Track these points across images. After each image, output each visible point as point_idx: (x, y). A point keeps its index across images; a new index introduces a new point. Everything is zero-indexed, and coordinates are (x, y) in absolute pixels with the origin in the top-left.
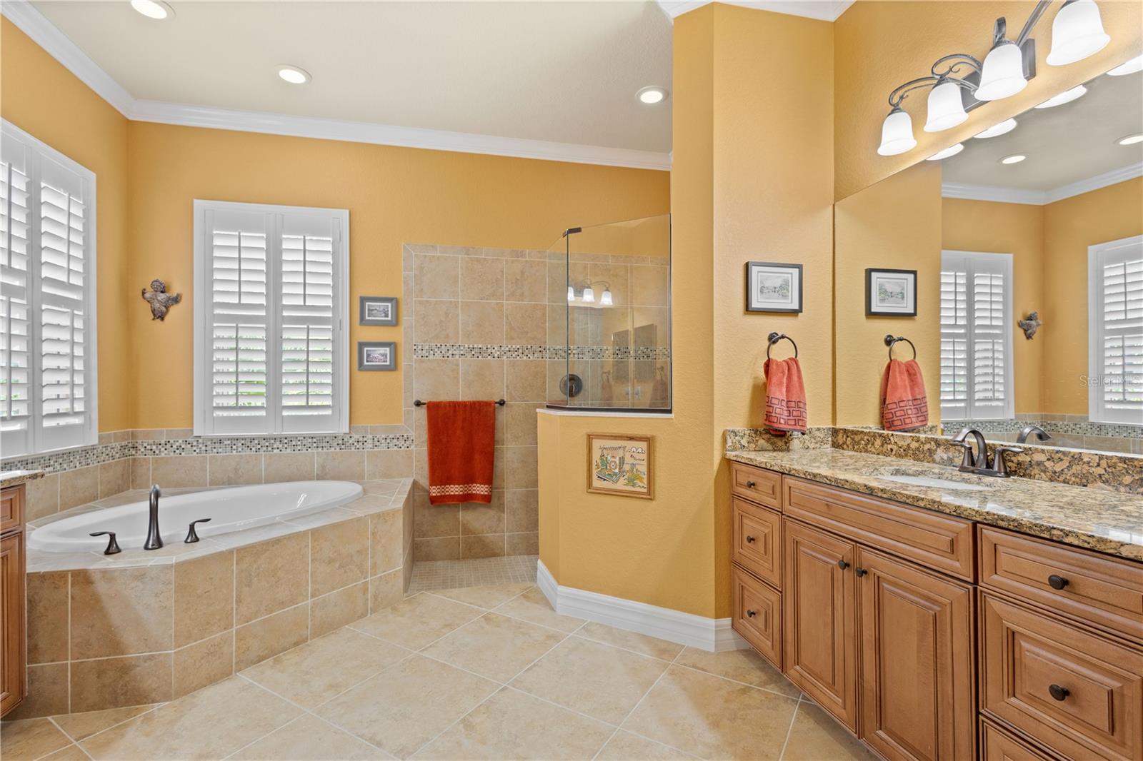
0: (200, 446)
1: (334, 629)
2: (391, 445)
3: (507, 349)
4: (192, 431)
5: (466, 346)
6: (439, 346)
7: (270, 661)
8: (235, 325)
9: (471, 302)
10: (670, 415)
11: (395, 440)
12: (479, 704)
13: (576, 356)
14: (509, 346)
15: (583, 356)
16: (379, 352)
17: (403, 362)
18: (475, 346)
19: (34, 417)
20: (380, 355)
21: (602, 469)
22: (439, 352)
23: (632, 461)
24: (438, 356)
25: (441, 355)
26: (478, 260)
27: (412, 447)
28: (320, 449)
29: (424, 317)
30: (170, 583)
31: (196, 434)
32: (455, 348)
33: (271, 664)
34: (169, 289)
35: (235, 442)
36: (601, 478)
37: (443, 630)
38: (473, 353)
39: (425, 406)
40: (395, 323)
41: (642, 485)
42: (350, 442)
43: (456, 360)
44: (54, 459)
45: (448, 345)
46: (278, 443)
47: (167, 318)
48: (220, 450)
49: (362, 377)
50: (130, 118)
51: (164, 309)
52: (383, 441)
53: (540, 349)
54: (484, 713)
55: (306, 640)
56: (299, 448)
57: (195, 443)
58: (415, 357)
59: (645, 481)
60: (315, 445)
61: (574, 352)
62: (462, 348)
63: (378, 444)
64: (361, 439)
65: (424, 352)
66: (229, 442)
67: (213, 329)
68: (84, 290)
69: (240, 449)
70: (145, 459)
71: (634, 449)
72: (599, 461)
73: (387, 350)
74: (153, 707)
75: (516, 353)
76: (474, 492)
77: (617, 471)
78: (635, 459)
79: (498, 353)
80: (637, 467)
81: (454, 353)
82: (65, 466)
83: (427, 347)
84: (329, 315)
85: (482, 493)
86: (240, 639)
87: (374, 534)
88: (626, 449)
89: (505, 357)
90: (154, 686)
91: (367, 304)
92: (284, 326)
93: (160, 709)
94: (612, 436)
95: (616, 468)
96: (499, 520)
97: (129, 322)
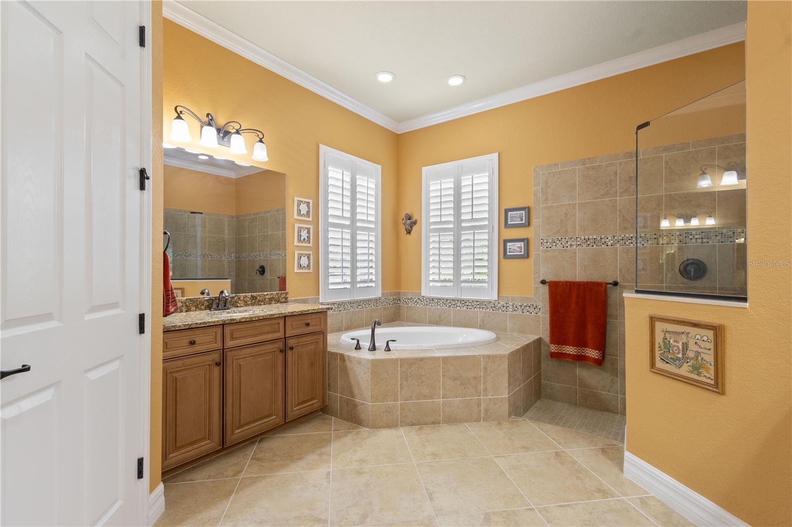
0: (424, 301)
1: (458, 422)
2: (524, 311)
3: (621, 238)
4: (421, 293)
5: (583, 238)
6: (560, 239)
7: (418, 427)
8: (438, 234)
9: (587, 203)
10: (745, 304)
11: (528, 308)
12: (505, 510)
13: (700, 241)
14: (623, 236)
15: (709, 240)
16: (516, 246)
17: (533, 253)
18: (590, 237)
19: (353, 282)
20: (515, 248)
21: (664, 352)
22: (560, 244)
23: (696, 348)
24: (559, 246)
25: (562, 246)
26: (593, 168)
27: (540, 314)
28: (481, 309)
29: (549, 218)
30: (369, 369)
31: (422, 295)
32: (572, 240)
33: (417, 429)
34: (412, 217)
35: (439, 301)
36: (664, 360)
37: (519, 449)
38: (588, 243)
39: (548, 284)
40: (528, 224)
41: (708, 375)
42: (499, 306)
43: (574, 249)
44: (362, 302)
45: (567, 238)
46: (459, 303)
47: (411, 233)
48: (433, 305)
49: (507, 263)
50: (398, 133)
51: (410, 228)
52: (519, 307)
53: (655, 236)
54: (504, 518)
55: (439, 423)
56: (470, 307)
57: (422, 300)
58: (542, 248)
59: (712, 372)
60: (478, 306)
61: (696, 237)
62: (578, 239)
63: (516, 309)
64: (505, 305)
65: (548, 244)
66: (437, 301)
67: (429, 237)
68: (375, 223)
69: (441, 305)
70: (403, 306)
71: (698, 337)
72: (662, 344)
73: (522, 244)
74: (363, 429)
75: (629, 241)
76: (587, 355)
77: (680, 356)
78: (700, 346)
79: (612, 242)
80: (702, 355)
81: (572, 243)
82: (367, 306)
83: (551, 241)
84: (486, 223)
85: (593, 357)
86: (402, 409)
87: (485, 369)
88: (690, 335)
89: (618, 245)
90: (364, 418)
91: (509, 213)
92: (462, 232)
93: (364, 431)
94: (674, 320)
95: (678, 353)
96: (613, 382)
97: (397, 237)
